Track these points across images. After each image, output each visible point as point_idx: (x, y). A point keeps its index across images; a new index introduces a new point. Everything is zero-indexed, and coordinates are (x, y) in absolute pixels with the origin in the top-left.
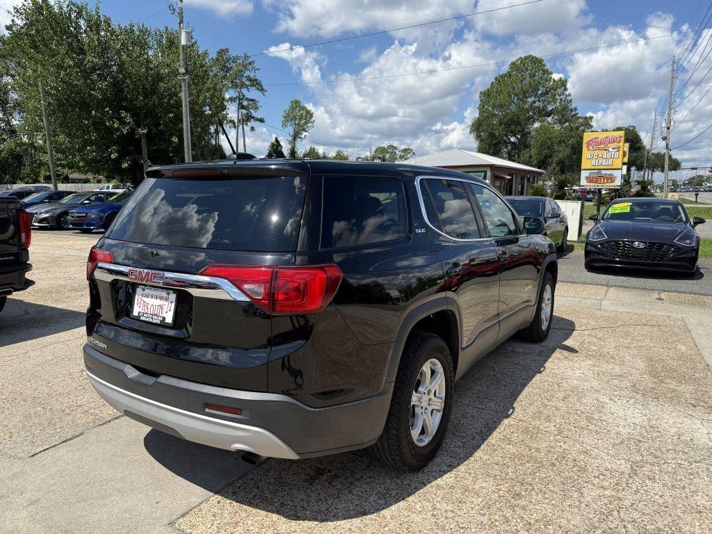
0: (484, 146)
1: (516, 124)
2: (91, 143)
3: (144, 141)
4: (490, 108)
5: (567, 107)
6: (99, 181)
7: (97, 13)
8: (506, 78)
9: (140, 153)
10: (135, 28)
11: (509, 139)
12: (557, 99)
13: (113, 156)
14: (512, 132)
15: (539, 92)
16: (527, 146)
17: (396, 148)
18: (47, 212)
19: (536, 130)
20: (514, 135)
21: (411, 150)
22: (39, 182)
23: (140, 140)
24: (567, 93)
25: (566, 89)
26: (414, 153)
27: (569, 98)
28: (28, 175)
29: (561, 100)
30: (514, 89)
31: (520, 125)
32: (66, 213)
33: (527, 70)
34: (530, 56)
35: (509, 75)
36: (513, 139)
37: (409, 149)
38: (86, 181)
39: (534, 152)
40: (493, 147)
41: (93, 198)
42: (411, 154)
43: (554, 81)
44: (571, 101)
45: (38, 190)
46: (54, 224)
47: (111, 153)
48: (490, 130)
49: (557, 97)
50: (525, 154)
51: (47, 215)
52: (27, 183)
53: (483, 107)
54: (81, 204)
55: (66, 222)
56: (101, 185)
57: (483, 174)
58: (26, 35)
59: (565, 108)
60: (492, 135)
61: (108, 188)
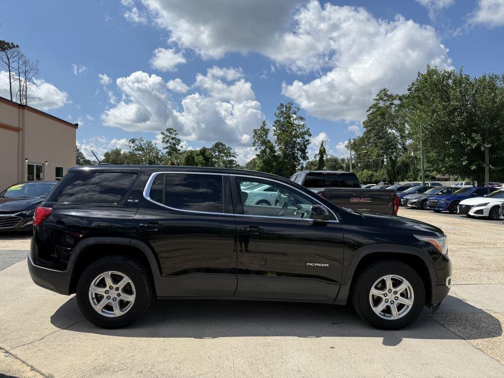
2: (450, 156)
3: (487, 152)
6: (456, 180)
7: (461, 74)
9: (484, 160)
10: (487, 77)
13: (464, 163)
18: (416, 199)
22: (417, 180)
23: (484, 152)
28: (411, 176)
32: (426, 200)
38: (446, 180)
41: (445, 191)
45: (415, 185)
46: (419, 206)
47: (462, 161)
51: (416, 200)
52: (410, 181)
54: (436, 194)
55: (426, 205)
56: (456, 182)
58: (417, 96)
61: (462, 184)
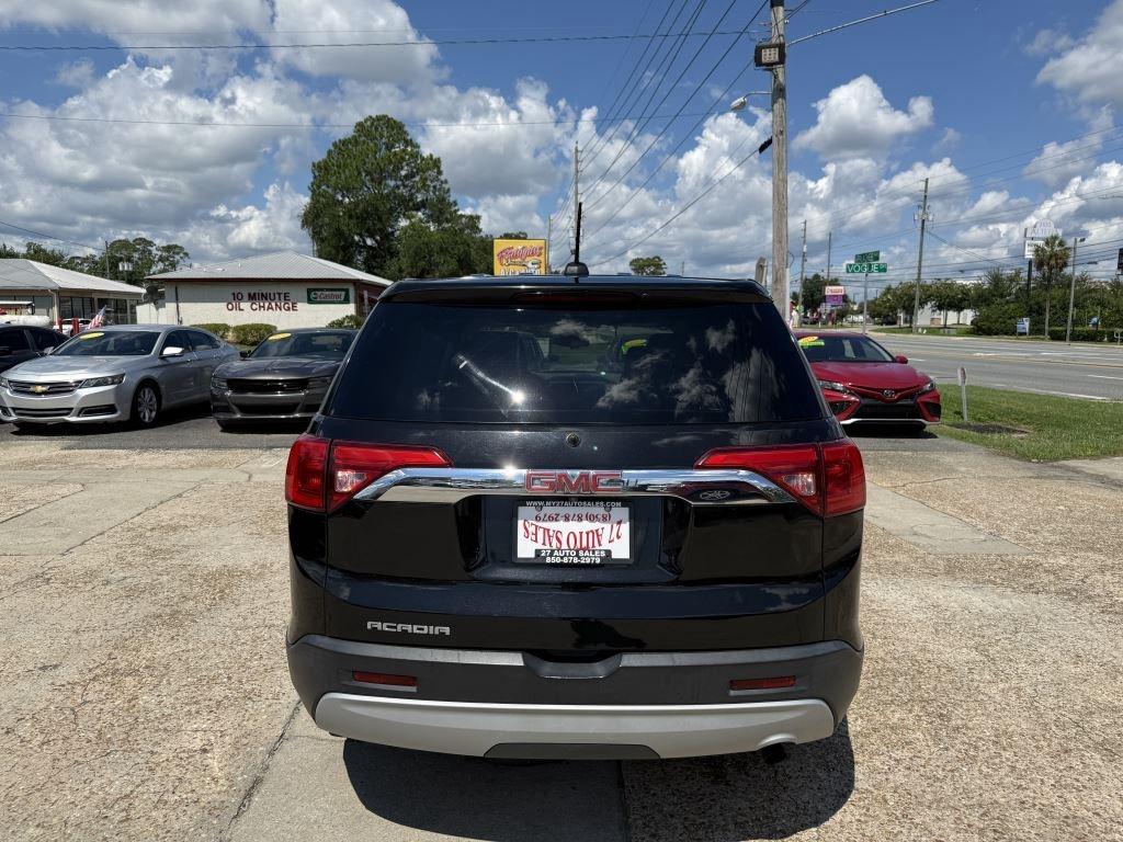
0: (328, 249)
1: (374, 217)
4: (330, 191)
5: (444, 199)
8: (350, 146)
11: (364, 242)
12: (429, 186)
14: (368, 230)
15: (403, 173)
16: (393, 254)
17: (150, 243)
19: (405, 230)
20: (372, 237)
21: (181, 248)
24: (442, 178)
25: (440, 173)
26: (186, 254)
27: (446, 186)
29: (434, 187)
30: (365, 164)
31: (380, 219)
33: (382, 136)
34: (384, 116)
35: (354, 141)
36: (369, 242)
37: (176, 246)
39: (405, 262)
40: (342, 252)
42: (182, 255)
43: (423, 159)
44: (449, 190)
48: (335, 225)
49: (429, 183)
50: (393, 264)
53: (319, 187)
57: (343, 293)
59: (442, 200)
60: (339, 233)
